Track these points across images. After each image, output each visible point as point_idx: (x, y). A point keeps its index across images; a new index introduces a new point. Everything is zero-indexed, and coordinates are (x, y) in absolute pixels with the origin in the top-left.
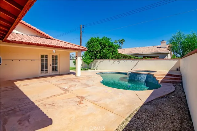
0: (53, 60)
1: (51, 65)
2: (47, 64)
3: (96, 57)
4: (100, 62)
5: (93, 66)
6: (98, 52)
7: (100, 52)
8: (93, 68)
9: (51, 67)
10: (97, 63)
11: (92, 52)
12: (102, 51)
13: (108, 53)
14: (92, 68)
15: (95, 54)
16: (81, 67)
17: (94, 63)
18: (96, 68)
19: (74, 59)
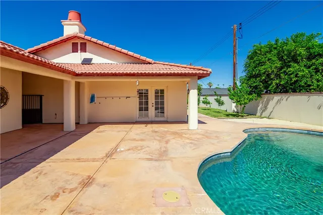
0: (156, 97)
1: (154, 105)
2: (147, 103)
3: (266, 87)
4: (279, 101)
5: (261, 109)
6: (272, 76)
7: (278, 76)
8: (261, 114)
9: (154, 108)
10: (272, 104)
11: (256, 76)
12: (285, 72)
13: (303, 76)
14: (258, 114)
15: (265, 82)
16: (236, 110)
17: (262, 103)
18: (270, 115)
19: (217, 95)
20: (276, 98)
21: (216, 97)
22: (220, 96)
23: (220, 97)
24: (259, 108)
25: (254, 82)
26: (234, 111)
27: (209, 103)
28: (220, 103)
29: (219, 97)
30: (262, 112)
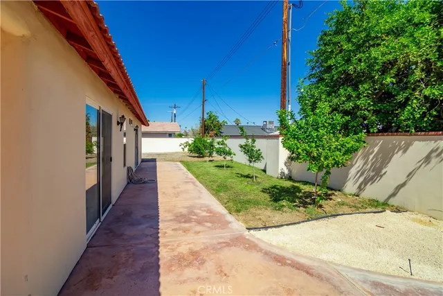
5: (361, 173)
16: (286, 172)
17: (366, 156)
18: (394, 195)
19: (247, 137)
20: (421, 146)
21: (243, 141)
22: (254, 138)
23: (254, 141)
24: (353, 171)
25: (349, 98)
26: (283, 173)
27: (229, 153)
28: (253, 155)
29: (250, 140)
30: (365, 182)
